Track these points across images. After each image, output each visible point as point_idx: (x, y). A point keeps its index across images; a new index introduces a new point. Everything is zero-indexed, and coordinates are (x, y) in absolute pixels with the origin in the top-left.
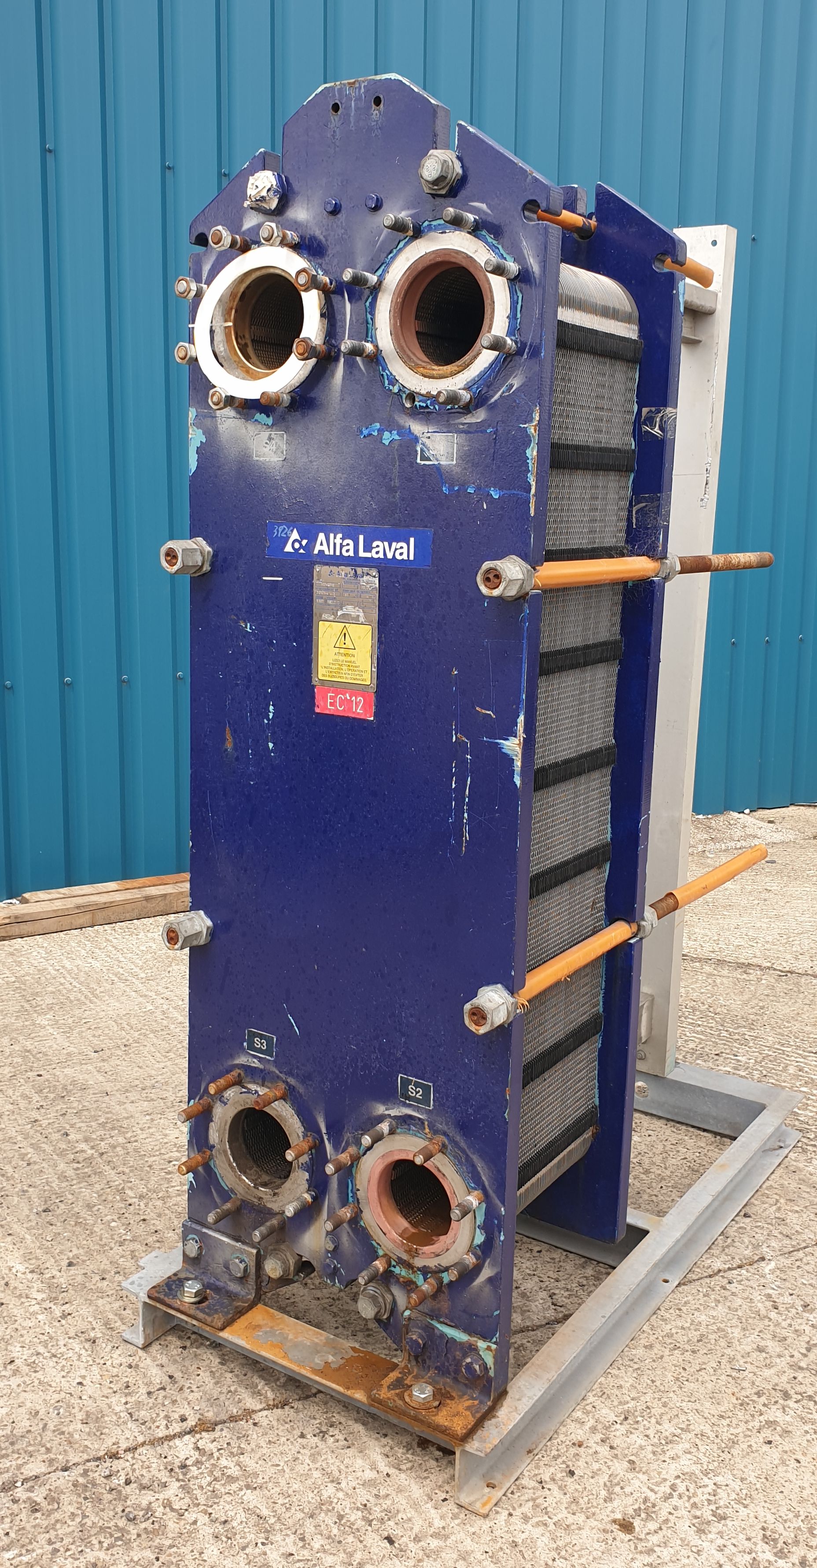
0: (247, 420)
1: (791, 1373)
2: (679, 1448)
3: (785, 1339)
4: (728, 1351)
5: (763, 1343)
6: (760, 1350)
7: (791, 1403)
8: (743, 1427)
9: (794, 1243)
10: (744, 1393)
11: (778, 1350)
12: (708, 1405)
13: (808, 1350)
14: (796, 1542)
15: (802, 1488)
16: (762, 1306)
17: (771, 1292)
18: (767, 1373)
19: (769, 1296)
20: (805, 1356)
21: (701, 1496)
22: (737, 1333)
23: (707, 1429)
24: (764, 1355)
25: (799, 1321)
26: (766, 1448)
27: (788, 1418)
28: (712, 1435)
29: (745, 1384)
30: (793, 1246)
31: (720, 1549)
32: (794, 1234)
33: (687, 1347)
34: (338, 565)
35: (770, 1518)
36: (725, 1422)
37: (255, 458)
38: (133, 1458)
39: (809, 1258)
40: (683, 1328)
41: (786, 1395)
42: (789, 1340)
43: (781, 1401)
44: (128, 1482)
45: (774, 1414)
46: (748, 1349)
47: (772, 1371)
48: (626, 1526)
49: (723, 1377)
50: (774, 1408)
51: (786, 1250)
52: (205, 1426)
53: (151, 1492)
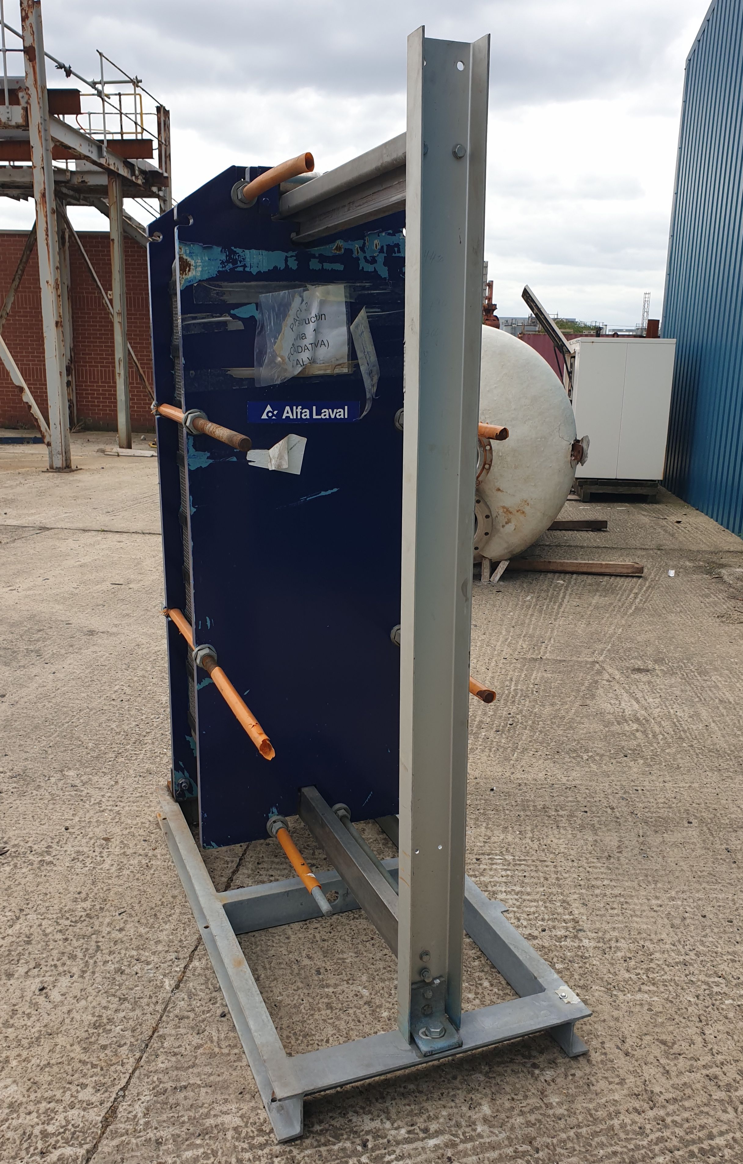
1: (96, 928)
2: (114, 869)
3: (115, 944)
4: (136, 919)
5: (124, 932)
6: (121, 930)
7: (84, 914)
8: (95, 890)
9: (171, 1015)
10: (109, 904)
11: (113, 935)
12: (120, 890)
13: (98, 947)
14: (39, 868)
15: (50, 885)
16: (146, 955)
17: (150, 967)
18: (107, 920)
19: (148, 963)
20: (97, 942)
21: (88, 861)
22: (142, 930)
23: (110, 882)
24: (118, 928)
25: (117, 959)
26: (79, 890)
27: (79, 906)
28: (106, 881)
29: (112, 908)
30: (169, 1012)
31: (66, 851)
32: (179, 1023)
33: (157, 908)
35: (55, 869)
36: (105, 889)
39: (151, 1009)
40: (170, 915)
41: (88, 915)
42: (112, 944)
43: (88, 912)
45: (87, 904)
46: (128, 926)
47: (105, 923)
48: (107, 840)
49: (125, 905)
50: (89, 907)
51: (171, 1005)
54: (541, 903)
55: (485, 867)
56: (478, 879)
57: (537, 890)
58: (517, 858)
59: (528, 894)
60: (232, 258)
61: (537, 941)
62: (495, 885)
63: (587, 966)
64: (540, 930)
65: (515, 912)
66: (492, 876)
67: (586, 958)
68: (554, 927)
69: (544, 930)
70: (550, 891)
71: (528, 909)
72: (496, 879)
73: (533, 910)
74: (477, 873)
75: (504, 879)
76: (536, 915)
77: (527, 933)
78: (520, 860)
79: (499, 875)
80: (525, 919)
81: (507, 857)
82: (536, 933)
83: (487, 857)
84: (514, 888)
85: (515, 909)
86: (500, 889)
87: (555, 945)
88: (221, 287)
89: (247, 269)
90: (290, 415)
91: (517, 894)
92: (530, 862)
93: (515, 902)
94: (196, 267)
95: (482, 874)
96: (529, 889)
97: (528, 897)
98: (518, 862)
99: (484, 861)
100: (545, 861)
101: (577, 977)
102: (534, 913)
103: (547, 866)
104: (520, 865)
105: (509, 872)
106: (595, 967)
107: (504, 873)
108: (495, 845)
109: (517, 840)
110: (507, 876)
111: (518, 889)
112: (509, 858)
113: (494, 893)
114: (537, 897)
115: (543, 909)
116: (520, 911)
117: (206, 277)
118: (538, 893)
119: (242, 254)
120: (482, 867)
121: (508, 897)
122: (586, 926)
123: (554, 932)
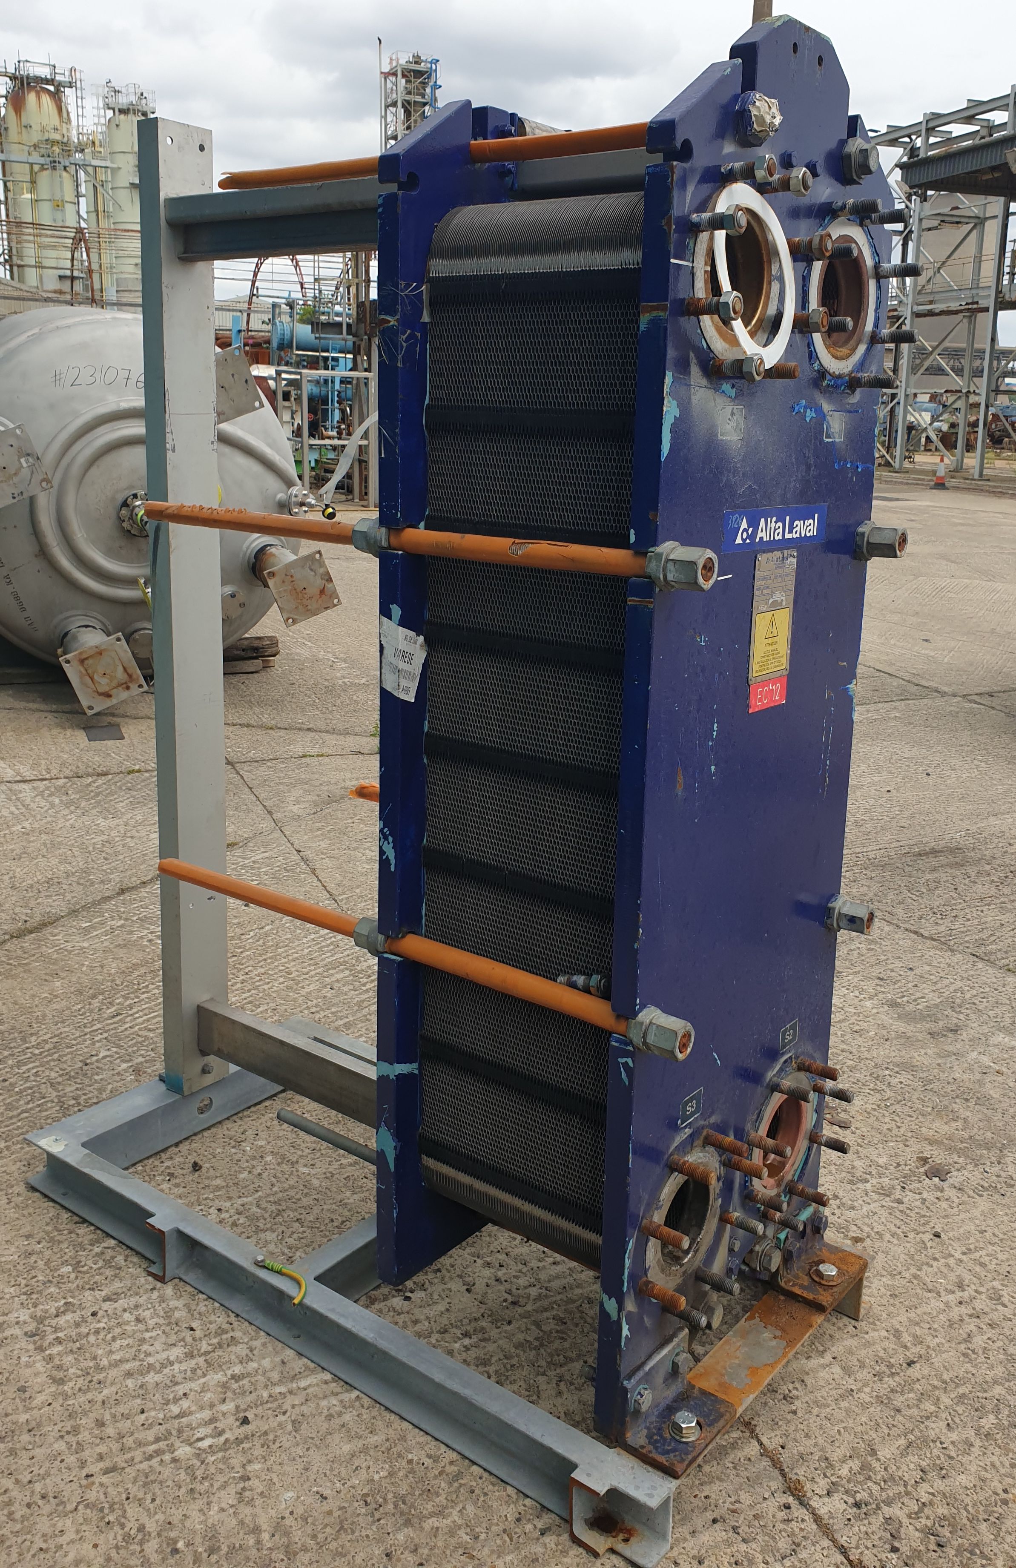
0: (716, 390)
34: (772, 551)
37: (720, 437)
38: (857, 1548)
44: (894, 1550)
52: (795, 1489)
53: (902, 1530)
54: (105, 1362)
55: (224, 1408)
56: (229, 1373)
57: (114, 1389)
58: (167, 1457)
59: (129, 1374)
61: (103, 1293)
62: (194, 1371)
63: (24, 1282)
64: (101, 1313)
65: (147, 1330)
66: (204, 1389)
67: (25, 1294)
68: (77, 1325)
69: (94, 1314)
70: (89, 1396)
71: (125, 1342)
72: (196, 1385)
73: (117, 1344)
74: (235, 1386)
75: (180, 1390)
76: (109, 1336)
77: (120, 1302)
78: (158, 1452)
79: (192, 1396)
80: (127, 1323)
81: (188, 1449)
82: (106, 1305)
83: (228, 1435)
84: (158, 1378)
85: (147, 1335)
86: (184, 1366)
87: (73, 1297)
91: (150, 1367)
92: (138, 1454)
93: (151, 1349)
95: (225, 1386)
96: (130, 1383)
97: (127, 1366)
98: (162, 1445)
99: (231, 1420)
100: (107, 1471)
101: (41, 1263)
102: (114, 1339)
103: (101, 1457)
104: (157, 1440)
105: (175, 1409)
106: (13, 1283)
107: (185, 1404)
108: (221, 1479)
109: (176, 1515)
110: (176, 1400)
111: (151, 1378)
112: (183, 1451)
113: (190, 1355)
114: (114, 1373)
115: (100, 1352)
116: (138, 1335)
118: (112, 1384)
120: (229, 1406)
121: (164, 1355)
122: (23, 1343)
123: (77, 1317)
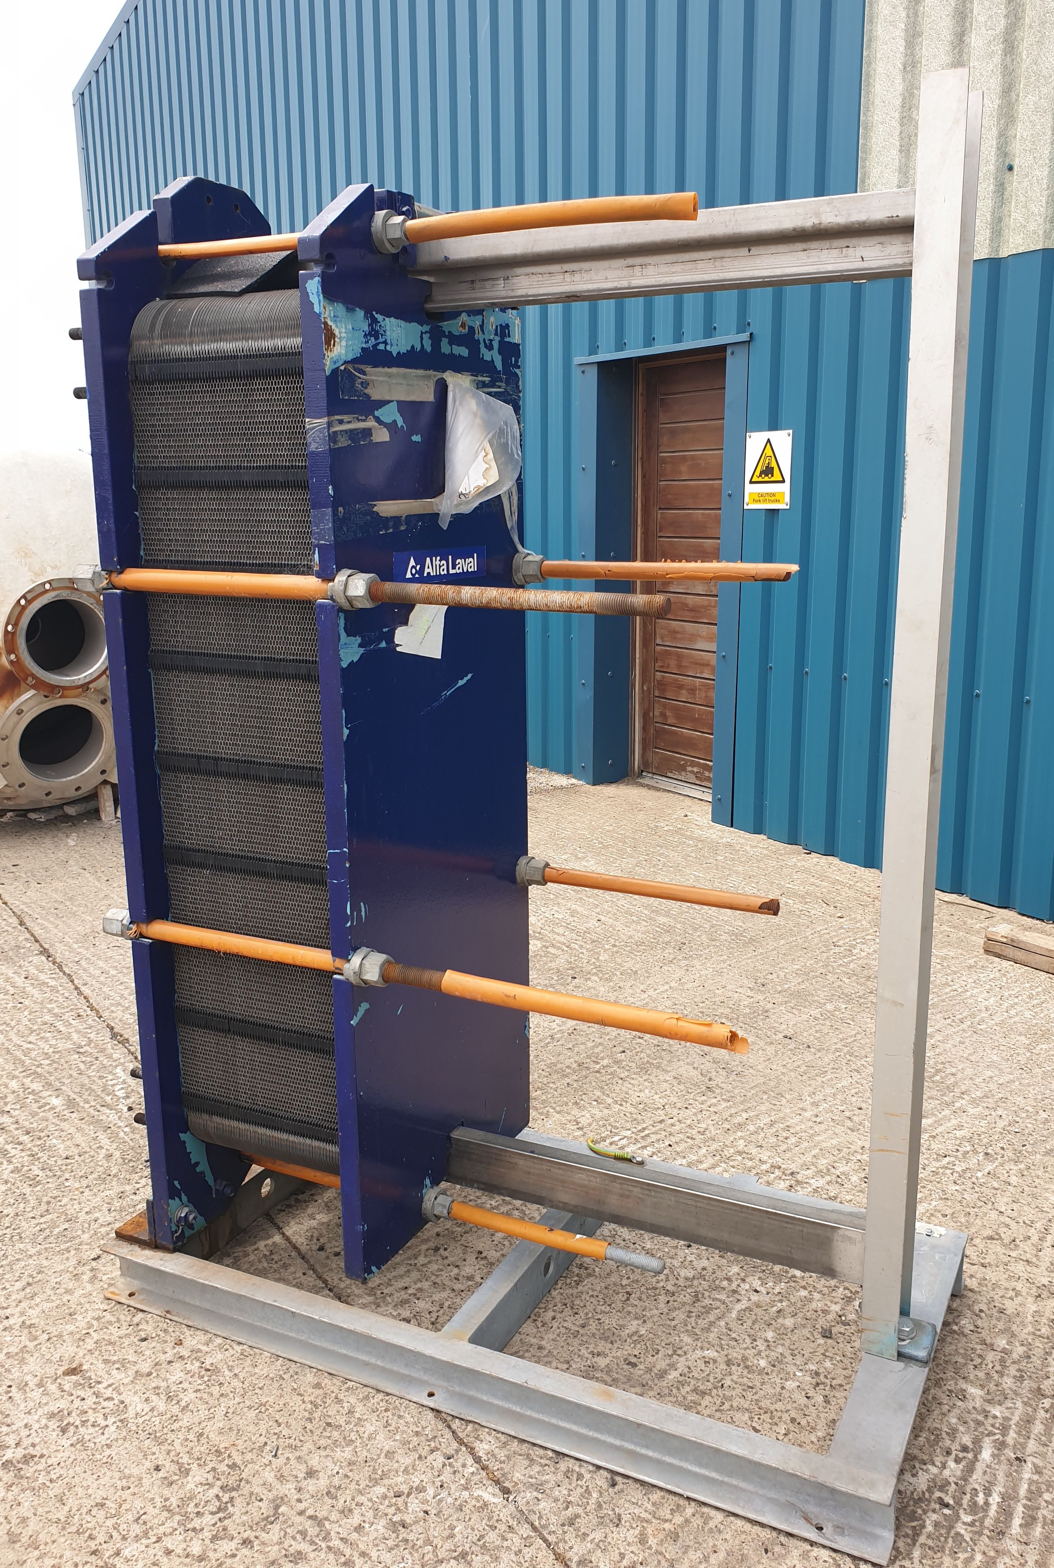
1: (267, 1496)
4: (309, 1446)
5: (321, 1475)
6: (311, 1475)
7: (215, 1491)
8: (179, 1448)
9: (552, 1528)
10: (235, 1453)
11: (312, 1489)
13: (313, 1518)
16: (399, 1481)
17: (430, 1492)
18: (268, 1475)
19: (421, 1489)
20: (301, 1513)
22: (342, 1455)
24: (301, 1475)
25: (369, 1515)
27: (190, 1486)
29: (250, 1456)
30: (544, 1526)
39: (517, 1541)
41: (225, 1489)
43: (218, 1483)
45: (200, 1475)
46: (313, 1463)
47: (271, 1480)
49: (264, 1440)
50: (208, 1476)
51: (533, 1518)
60: (374, 332)
88: (364, 373)
89: (388, 348)
90: (430, 570)
94: (340, 338)
117: (350, 357)
119: (382, 324)
